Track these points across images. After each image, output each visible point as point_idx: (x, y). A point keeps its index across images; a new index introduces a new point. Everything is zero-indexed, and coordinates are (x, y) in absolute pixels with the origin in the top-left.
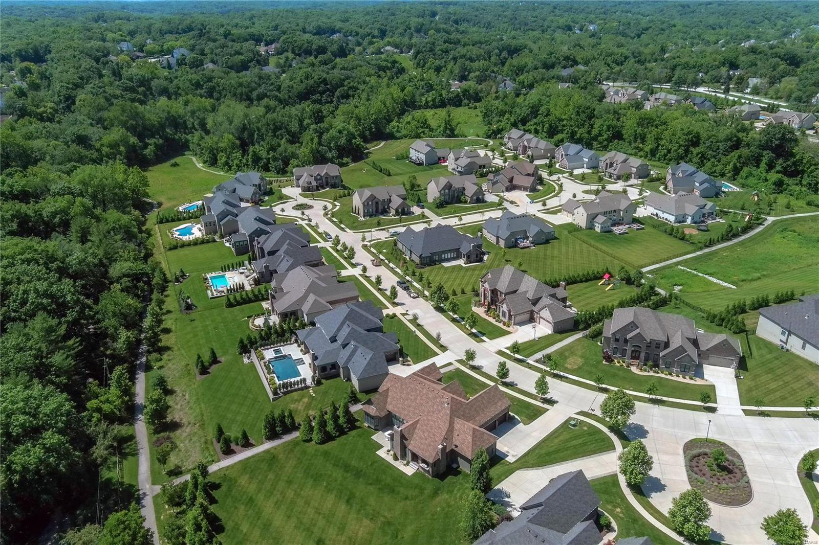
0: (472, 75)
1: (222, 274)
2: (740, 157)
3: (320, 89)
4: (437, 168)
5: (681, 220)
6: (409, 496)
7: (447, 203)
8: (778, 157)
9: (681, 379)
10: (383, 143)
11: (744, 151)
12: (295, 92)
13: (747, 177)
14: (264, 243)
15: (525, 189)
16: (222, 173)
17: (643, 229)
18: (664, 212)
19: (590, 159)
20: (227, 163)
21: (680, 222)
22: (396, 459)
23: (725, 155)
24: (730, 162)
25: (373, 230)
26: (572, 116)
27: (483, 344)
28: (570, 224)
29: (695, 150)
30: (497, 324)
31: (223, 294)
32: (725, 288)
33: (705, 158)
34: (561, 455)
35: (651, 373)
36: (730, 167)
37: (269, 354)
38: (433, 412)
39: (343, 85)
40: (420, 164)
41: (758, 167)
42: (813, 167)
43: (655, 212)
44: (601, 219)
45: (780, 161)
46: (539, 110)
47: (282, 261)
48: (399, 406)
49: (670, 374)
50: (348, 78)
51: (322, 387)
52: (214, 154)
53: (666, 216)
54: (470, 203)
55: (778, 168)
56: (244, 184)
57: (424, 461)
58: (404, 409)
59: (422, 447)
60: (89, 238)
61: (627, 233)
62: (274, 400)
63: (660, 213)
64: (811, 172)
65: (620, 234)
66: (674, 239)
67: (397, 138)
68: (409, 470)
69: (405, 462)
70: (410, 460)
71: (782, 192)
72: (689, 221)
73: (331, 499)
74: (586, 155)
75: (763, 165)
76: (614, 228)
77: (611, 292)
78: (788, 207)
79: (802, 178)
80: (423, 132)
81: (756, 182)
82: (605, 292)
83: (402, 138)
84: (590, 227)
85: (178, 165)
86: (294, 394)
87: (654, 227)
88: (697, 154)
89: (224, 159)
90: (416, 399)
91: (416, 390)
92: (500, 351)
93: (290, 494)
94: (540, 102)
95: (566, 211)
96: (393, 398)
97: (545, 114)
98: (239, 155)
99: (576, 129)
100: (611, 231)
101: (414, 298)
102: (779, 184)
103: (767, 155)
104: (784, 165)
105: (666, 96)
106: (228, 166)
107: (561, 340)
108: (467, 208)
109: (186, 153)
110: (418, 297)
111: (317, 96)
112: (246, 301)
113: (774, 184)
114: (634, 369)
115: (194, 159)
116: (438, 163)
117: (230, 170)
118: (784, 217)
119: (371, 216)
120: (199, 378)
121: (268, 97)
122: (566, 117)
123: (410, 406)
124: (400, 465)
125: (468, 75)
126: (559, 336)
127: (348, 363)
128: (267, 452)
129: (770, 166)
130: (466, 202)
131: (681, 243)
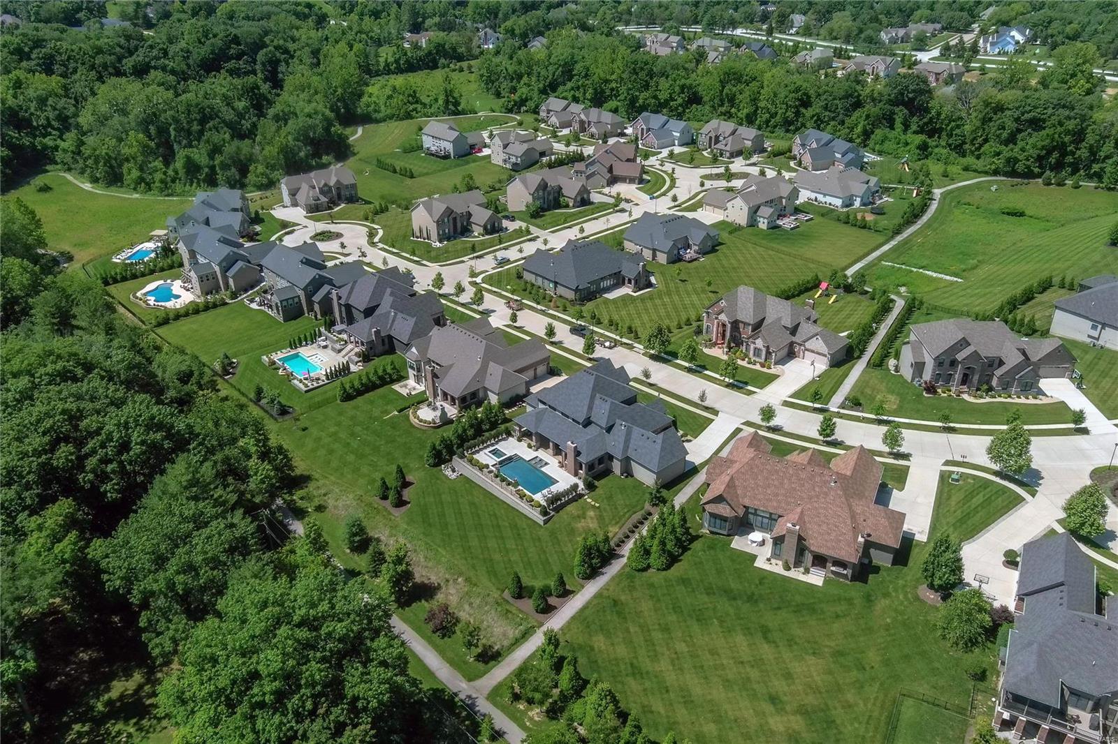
0: (429, 22)
1: (293, 352)
2: (868, 116)
3: (232, 51)
4: (474, 161)
5: (848, 204)
6: (840, 613)
7: (544, 210)
8: (912, 115)
9: (1023, 400)
10: (360, 130)
11: (870, 108)
12: (195, 58)
13: (882, 141)
14: (349, 297)
15: (632, 181)
16: (136, 196)
17: (811, 219)
18: (825, 195)
19: (682, 133)
20: (141, 180)
21: (847, 206)
22: (788, 568)
23: (847, 115)
24: (856, 125)
25: (465, 259)
26: (624, 76)
27: (755, 396)
28: (723, 222)
29: (808, 112)
30: (750, 366)
31: (321, 383)
32: (952, 283)
33: (822, 122)
34: (977, 518)
35: (988, 400)
36: (859, 129)
37: (485, 457)
38: (817, 497)
39: (264, 46)
40: (446, 157)
41: (892, 127)
42: (953, 124)
43: (813, 196)
44: (766, 211)
45: (915, 119)
46: (573, 70)
47: (393, 321)
48: (759, 497)
49: (1010, 397)
50: (266, 33)
51: (599, 491)
52: (111, 167)
53: (829, 199)
54: (574, 207)
55: (914, 127)
56: (218, 210)
57: (838, 563)
58: (770, 500)
59: (829, 544)
60: (74, 322)
61: (798, 227)
62: (546, 522)
63: (820, 197)
64: (952, 129)
65: (792, 229)
66: (854, 228)
67: (377, 121)
68: (816, 578)
69: (802, 569)
70: (810, 564)
71: (927, 157)
72: (857, 203)
73: (740, 640)
74: (676, 129)
75: (898, 125)
76: (780, 222)
77: (837, 305)
78: (945, 175)
79: (939, 137)
80: (415, 110)
81: (895, 146)
82: (831, 306)
83: (385, 120)
84: (752, 223)
85: (51, 189)
86: (569, 508)
87: (823, 215)
88: (812, 118)
89: (135, 174)
90: (782, 484)
91: (777, 472)
92: (785, 401)
93: (681, 647)
94: (573, 58)
95: (710, 205)
96: (745, 488)
97: (583, 74)
98: (158, 164)
99: (637, 94)
100: (778, 227)
101: (610, 348)
102: (923, 147)
103: (900, 113)
104: (921, 123)
105: (711, 42)
106: (144, 183)
107: (846, 375)
108: (573, 214)
109: (48, 167)
110: (615, 346)
111: (231, 64)
112: (368, 387)
113: (918, 147)
114: (965, 397)
115: (69, 176)
116: (470, 154)
117: (150, 189)
118: (949, 188)
119: (449, 239)
120: (398, 513)
121: (155, 68)
122: (614, 77)
123: (777, 495)
124: (796, 574)
125: (423, 22)
126: (839, 371)
127: (627, 451)
128: (598, 595)
129: (906, 126)
130: (567, 206)
131: (864, 231)
